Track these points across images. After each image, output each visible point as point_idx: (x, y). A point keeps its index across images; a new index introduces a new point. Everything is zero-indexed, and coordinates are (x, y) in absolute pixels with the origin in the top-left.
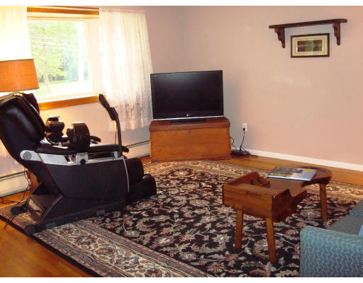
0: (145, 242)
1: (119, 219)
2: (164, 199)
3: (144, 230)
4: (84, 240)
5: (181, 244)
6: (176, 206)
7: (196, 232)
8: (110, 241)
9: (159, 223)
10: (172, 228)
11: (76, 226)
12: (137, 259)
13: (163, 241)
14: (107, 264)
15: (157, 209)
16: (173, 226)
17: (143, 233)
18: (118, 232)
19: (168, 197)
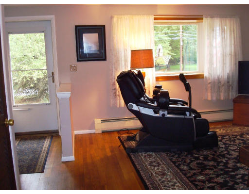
0: (188, 175)
1: (184, 157)
2: (222, 151)
3: (193, 168)
4: (154, 164)
5: (211, 183)
6: (227, 158)
7: (226, 178)
8: (168, 169)
9: (206, 166)
10: (213, 171)
11: (156, 155)
12: (175, 183)
13: (201, 177)
14: (156, 181)
15: (212, 156)
16: (215, 170)
17: (191, 169)
18: (177, 164)
19: (226, 150)
